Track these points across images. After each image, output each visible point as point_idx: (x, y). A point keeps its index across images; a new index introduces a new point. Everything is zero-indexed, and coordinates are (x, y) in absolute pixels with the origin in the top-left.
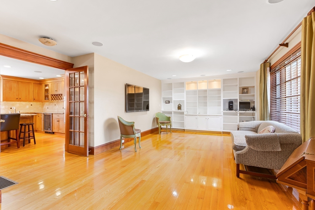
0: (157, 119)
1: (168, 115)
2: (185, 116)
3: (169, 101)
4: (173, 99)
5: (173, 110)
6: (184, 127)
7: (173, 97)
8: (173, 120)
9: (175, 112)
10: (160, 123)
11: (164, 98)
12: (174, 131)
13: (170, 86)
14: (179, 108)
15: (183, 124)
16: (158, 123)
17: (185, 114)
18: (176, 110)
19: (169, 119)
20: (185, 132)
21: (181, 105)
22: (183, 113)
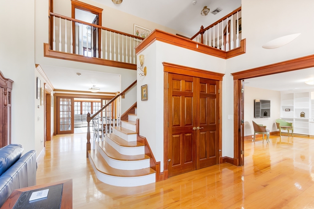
0: (278, 124)
1: (290, 122)
2: (310, 123)
3: (289, 109)
4: (295, 108)
5: (294, 117)
6: (308, 133)
7: (294, 106)
8: (295, 126)
9: (296, 120)
10: (281, 127)
11: (283, 107)
12: (296, 136)
13: (291, 96)
14: (302, 115)
15: (307, 130)
16: (279, 128)
17: (309, 121)
18: (299, 117)
19: (290, 125)
20: (310, 138)
21: (305, 113)
22: (307, 120)
